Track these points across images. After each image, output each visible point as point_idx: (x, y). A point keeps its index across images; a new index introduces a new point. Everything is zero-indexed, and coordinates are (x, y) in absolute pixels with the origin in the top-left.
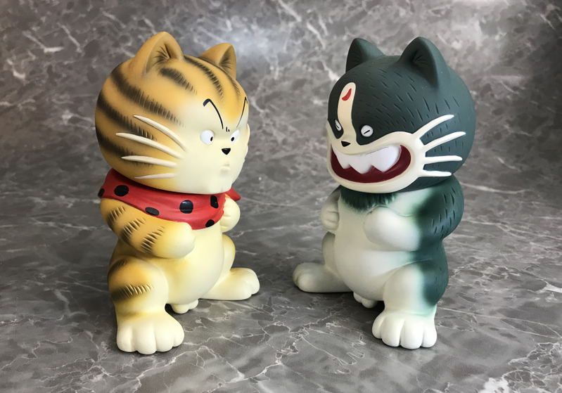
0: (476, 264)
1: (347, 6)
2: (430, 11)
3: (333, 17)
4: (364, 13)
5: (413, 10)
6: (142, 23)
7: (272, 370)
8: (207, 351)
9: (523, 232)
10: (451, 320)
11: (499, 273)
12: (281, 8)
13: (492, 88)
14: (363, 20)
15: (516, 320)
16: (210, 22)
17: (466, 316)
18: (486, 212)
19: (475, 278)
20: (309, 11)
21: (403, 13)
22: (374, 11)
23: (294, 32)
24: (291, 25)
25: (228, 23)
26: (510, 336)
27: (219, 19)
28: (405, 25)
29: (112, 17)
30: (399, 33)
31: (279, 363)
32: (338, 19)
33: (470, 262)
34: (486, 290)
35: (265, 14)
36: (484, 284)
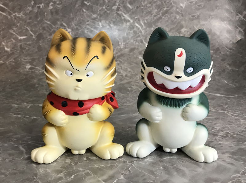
0: (215, 130)
1: (153, 15)
2: (190, 16)
3: (146, 20)
4: (160, 18)
5: (182, 16)
6: (62, 25)
7: (119, 181)
8: (88, 172)
9: (237, 115)
11: (226, 135)
12: (124, 16)
13: (220, 49)
14: (161, 20)
15: (235, 157)
16: (92, 24)
18: (219, 106)
19: (215, 137)
20: (136, 18)
21: (178, 17)
22: (165, 17)
23: (130, 27)
24: (128, 24)
25: (100, 24)
26: (232, 164)
27: (96, 22)
28: (179, 22)
29: (48, 22)
30: (177, 26)
31: (122, 177)
32: (149, 21)
33: (212, 130)
34: (220, 142)
35: (116, 20)
36: (219, 140)
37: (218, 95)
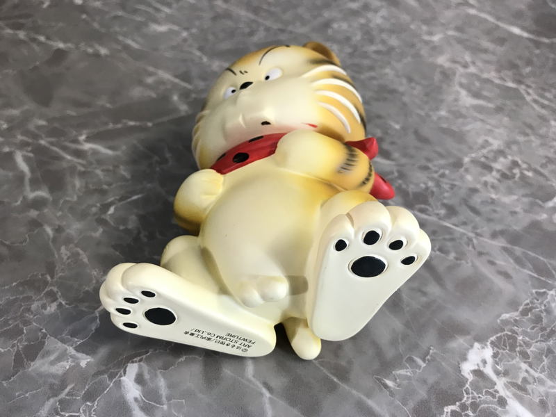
0: (489, 152)
9: (546, 102)
10: (449, 244)
11: (511, 169)
15: (518, 250)
17: (465, 237)
18: (513, 66)
19: (483, 175)
26: (506, 275)
33: (483, 147)
34: (493, 196)
36: (493, 187)
37: (516, 30)
